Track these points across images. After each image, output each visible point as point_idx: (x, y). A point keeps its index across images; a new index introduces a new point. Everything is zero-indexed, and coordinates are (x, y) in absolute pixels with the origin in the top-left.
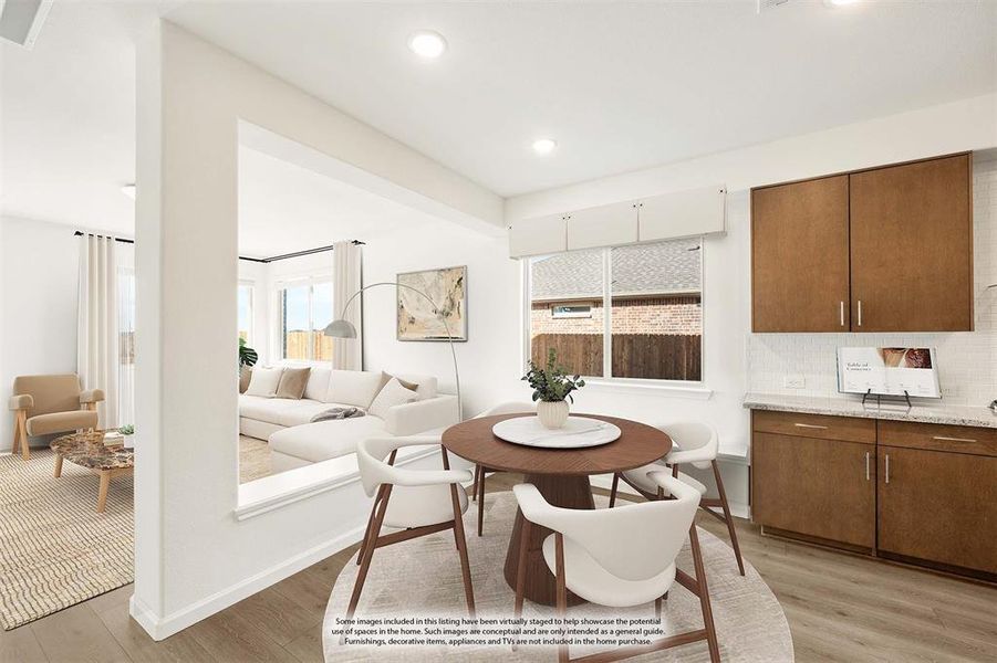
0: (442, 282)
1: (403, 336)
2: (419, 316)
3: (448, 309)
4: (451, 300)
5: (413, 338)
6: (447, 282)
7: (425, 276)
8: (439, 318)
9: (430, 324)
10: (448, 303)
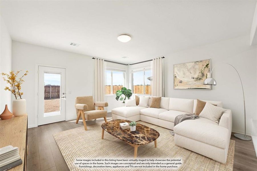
0: (197, 67)
1: (177, 88)
2: (185, 80)
3: (200, 77)
4: (202, 73)
5: (181, 88)
6: (200, 67)
7: (188, 65)
8: (195, 81)
9: (190, 83)
10: (200, 74)
